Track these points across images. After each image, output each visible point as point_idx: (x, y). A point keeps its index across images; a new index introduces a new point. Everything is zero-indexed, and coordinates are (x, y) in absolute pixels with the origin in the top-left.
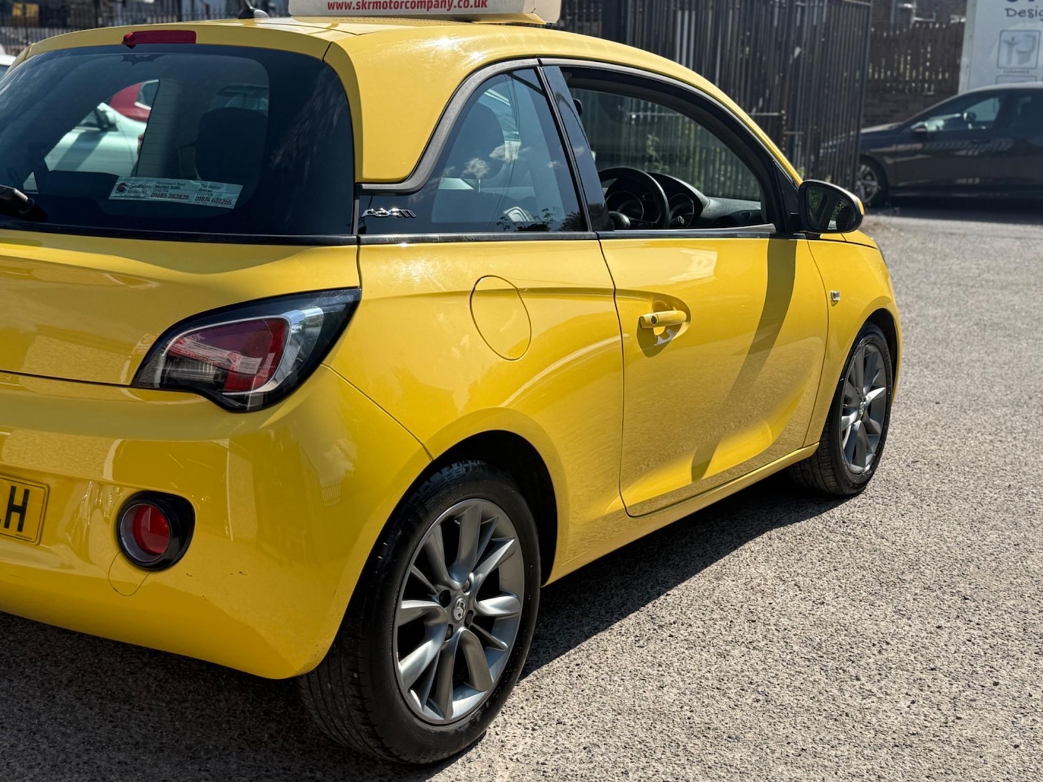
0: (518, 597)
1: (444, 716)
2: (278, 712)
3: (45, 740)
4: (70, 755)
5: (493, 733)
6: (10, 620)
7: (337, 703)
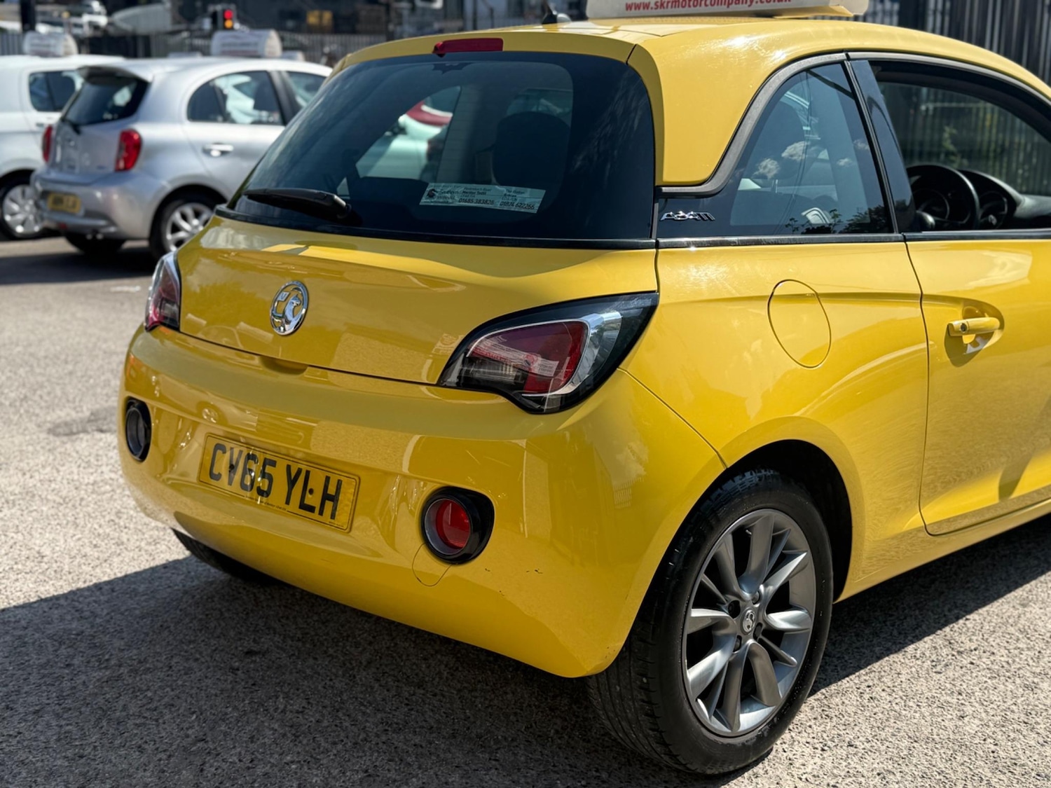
0: (809, 613)
1: (731, 728)
2: (563, 709)
3: (347, 718)
4: (370, 734)
5: (780, 750)
6: (314, 601)
7: (626, 706)
